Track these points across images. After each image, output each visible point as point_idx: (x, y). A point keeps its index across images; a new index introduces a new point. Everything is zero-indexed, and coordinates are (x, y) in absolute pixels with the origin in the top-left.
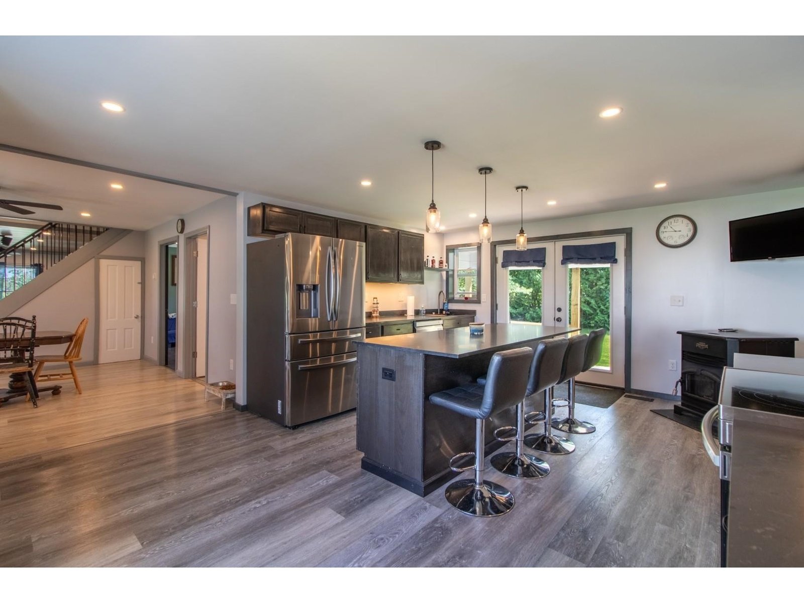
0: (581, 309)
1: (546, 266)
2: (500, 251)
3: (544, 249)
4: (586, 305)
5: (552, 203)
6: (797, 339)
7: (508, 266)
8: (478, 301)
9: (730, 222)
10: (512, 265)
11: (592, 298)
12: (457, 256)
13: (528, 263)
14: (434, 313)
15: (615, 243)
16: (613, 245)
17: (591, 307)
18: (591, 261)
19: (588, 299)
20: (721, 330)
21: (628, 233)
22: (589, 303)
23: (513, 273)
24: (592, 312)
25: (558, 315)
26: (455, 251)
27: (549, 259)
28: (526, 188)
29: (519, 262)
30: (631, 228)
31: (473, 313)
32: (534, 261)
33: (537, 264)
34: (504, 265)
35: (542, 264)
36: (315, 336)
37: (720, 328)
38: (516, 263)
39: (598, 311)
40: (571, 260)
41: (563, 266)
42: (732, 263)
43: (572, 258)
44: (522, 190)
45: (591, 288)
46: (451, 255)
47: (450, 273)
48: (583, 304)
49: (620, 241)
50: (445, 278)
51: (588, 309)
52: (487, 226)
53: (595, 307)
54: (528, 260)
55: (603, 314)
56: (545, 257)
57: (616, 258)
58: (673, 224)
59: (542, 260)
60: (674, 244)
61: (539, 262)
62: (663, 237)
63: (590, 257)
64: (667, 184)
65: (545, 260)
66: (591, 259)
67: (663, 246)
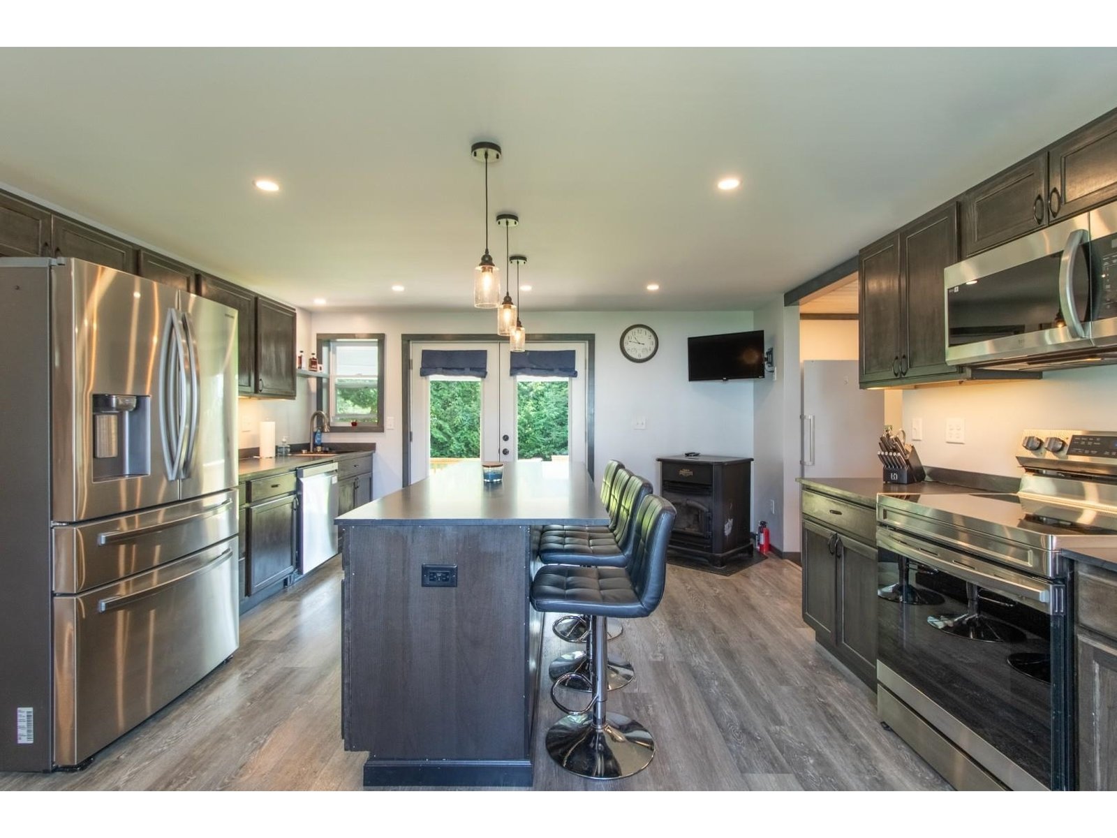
0: (432, 437)
1: (487, 377)
2: (417, 350)
3: (485, 353)
4: (438, 431)
6: (752, 460)
7: (428, 374)
8: (380, 428)
9: (690, 339)
10: (436, 373)
11: (446, 421)
12: (335, 352)
13: (463, 371)
14: (304, 451)
15: (574, 351)
16: (571, 354)
17: (445, 434)
18: (548, 372)
19: (441, 422)
20: (687, 455)
21: (590, 339)
22: (440, 428)
23: (437, 386)
24: (446, 440)
25: (504, 445)
26: (331, 344)
27: (491, 365)
28: (524, 258)
29: (447, 370)
30: (594, 335)
31: (371, 447)
32: (471, 369)
33: (476, 373)
34: (424, 373)
35: (482, 373)
36: (130, 522)
37: (687, 452)
38: (444, 370)
39: (453, 438)
40: (523, 370)
41: (512, 377)
42: (692, 383)
43: (524, 368)
44: (518, 262)
45: (445, 409)
46: (325, 349)
47: (324, 381)
48: (435, 430)
49: (580, 349)
50: (314, 388)
51: (442, 436)
52: (510, 307)
53: (450, 434)
54: (461, 367)
55: (459, 442)
56: (485, 363)
57: (576, 370)
58: (637, 334)
59: (482, 368)
60: (638, 358)
61: (478, 371)
62: (626, 347)
63: (547, 368)
64: (660, 287)
65: (485, 368)
66: (548, 369)
67: (625, 359)
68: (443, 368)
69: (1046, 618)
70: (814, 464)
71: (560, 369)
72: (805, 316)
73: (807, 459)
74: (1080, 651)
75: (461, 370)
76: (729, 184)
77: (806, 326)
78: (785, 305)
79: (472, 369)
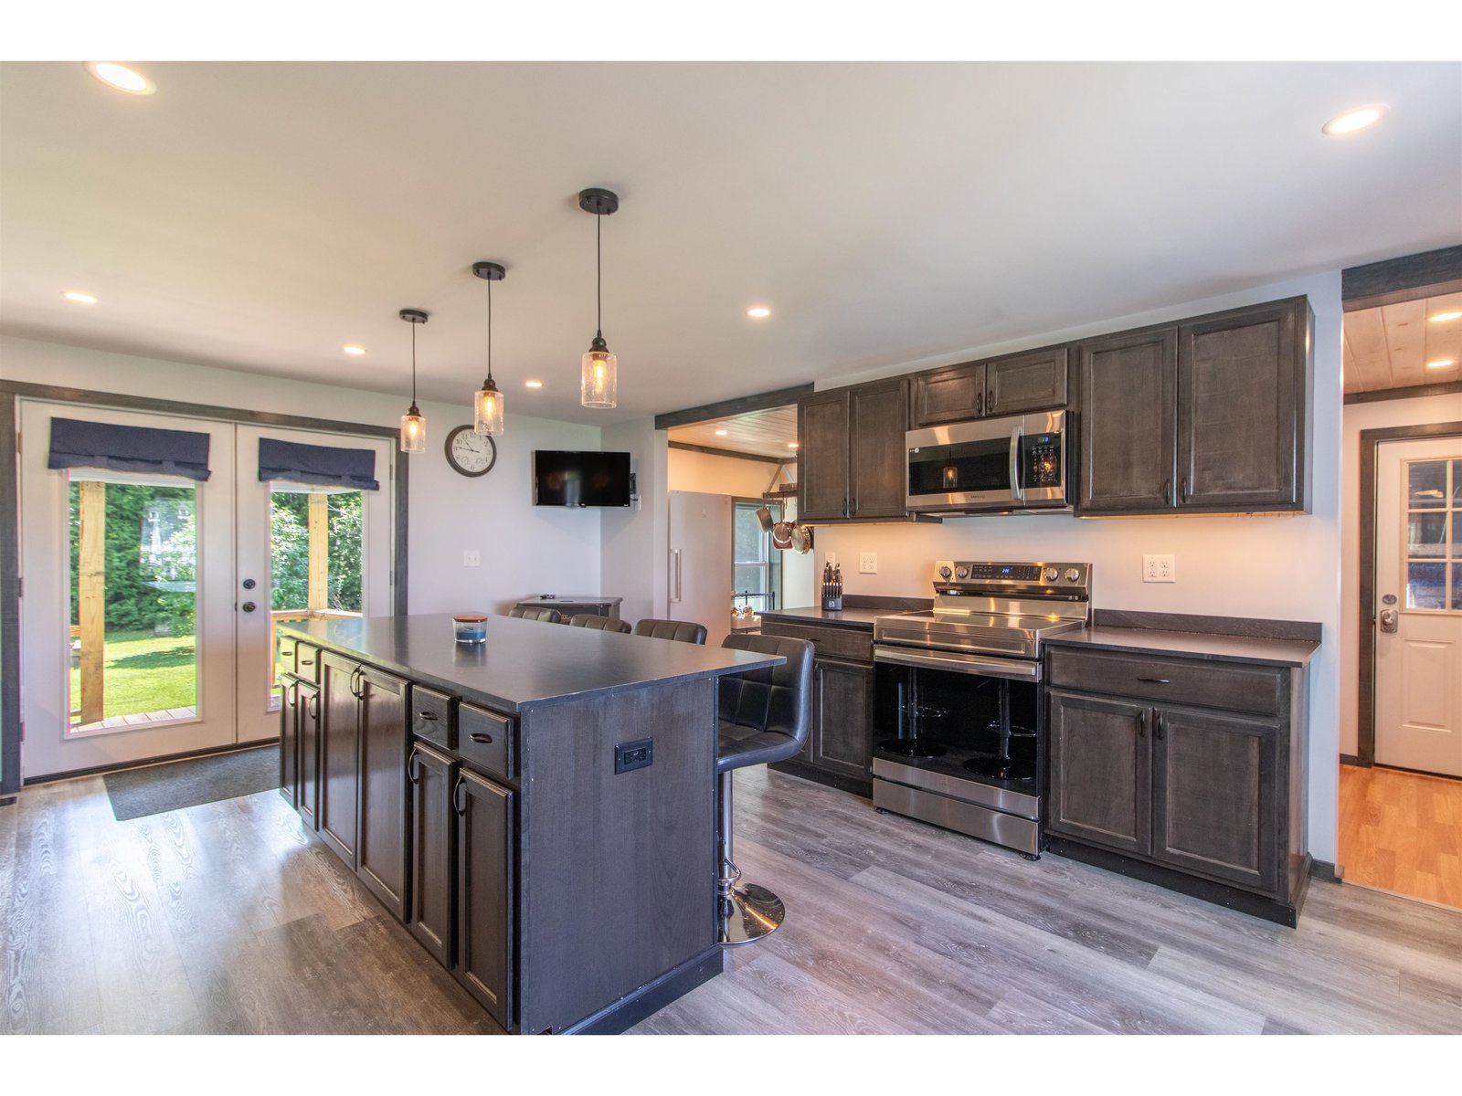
1: (210, 479)
3: (205, 437)
5: (355, 351)
6: (622, 599)
7: (68, 467)
9: (537, 453)
10: (89, 464)
13: (159, 467)
15: (373, 451)
16: (369, 456)
18: (331, 480)
21: (392, 435)
25: (247, 596)
27: (219, 458)
32: (176, 464)
33: (190, 471)
34: (55, 464)
35: (202, 474)
38: (114, 462)
40: (287, 474)
41: (262, 484)
42: (536, 507)
43: (289, 470)
49: (382, 449)
54: (154, 458)
56: (206, 456)
57: (376, 479)
58: (469, 439)
59: (201, 465)
60: (470, 470)
61: (193, 469)
62: (456, 454)
63: (329, 473)
64: (543, 385)
65: (206, 464)
66: (330, 476)
67: (453, 471)
68: (111, 457)
69: (1035, 685)
70: (680, 600)
71: (353, 477)
72: (672, 444)
73: (673, 596)
74: (1052, 702)
75: (155, 464)
76: (759, 313)
77: (673, 454)
78: (656, 428)
79: (178, 464)
